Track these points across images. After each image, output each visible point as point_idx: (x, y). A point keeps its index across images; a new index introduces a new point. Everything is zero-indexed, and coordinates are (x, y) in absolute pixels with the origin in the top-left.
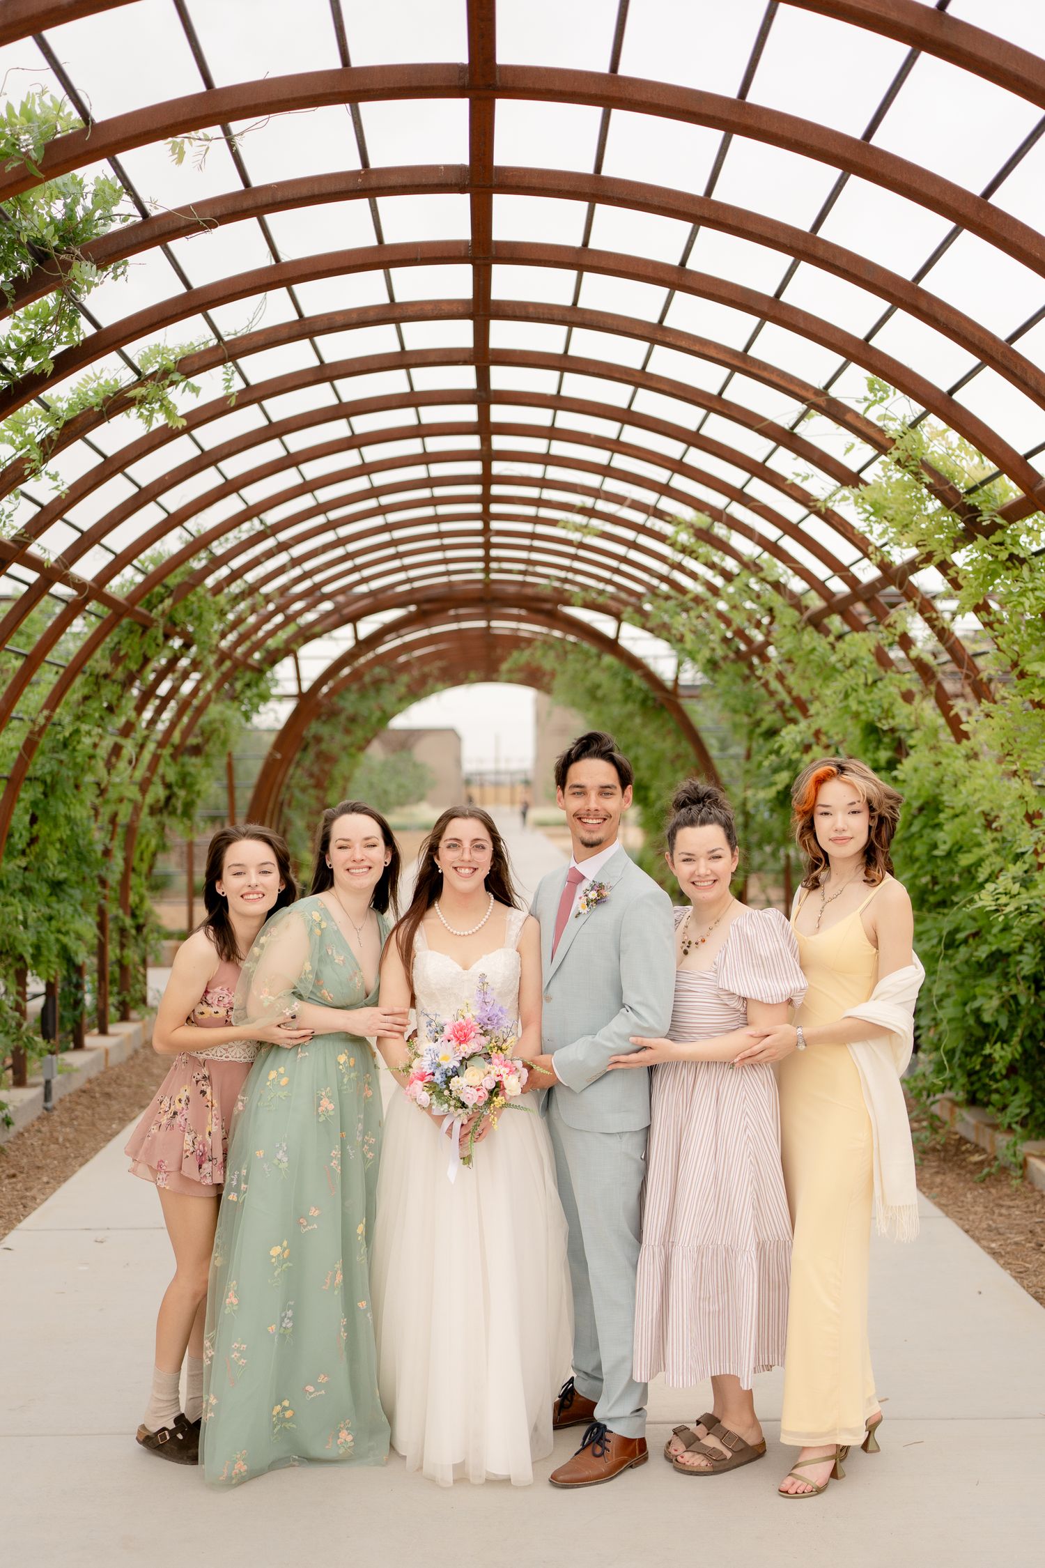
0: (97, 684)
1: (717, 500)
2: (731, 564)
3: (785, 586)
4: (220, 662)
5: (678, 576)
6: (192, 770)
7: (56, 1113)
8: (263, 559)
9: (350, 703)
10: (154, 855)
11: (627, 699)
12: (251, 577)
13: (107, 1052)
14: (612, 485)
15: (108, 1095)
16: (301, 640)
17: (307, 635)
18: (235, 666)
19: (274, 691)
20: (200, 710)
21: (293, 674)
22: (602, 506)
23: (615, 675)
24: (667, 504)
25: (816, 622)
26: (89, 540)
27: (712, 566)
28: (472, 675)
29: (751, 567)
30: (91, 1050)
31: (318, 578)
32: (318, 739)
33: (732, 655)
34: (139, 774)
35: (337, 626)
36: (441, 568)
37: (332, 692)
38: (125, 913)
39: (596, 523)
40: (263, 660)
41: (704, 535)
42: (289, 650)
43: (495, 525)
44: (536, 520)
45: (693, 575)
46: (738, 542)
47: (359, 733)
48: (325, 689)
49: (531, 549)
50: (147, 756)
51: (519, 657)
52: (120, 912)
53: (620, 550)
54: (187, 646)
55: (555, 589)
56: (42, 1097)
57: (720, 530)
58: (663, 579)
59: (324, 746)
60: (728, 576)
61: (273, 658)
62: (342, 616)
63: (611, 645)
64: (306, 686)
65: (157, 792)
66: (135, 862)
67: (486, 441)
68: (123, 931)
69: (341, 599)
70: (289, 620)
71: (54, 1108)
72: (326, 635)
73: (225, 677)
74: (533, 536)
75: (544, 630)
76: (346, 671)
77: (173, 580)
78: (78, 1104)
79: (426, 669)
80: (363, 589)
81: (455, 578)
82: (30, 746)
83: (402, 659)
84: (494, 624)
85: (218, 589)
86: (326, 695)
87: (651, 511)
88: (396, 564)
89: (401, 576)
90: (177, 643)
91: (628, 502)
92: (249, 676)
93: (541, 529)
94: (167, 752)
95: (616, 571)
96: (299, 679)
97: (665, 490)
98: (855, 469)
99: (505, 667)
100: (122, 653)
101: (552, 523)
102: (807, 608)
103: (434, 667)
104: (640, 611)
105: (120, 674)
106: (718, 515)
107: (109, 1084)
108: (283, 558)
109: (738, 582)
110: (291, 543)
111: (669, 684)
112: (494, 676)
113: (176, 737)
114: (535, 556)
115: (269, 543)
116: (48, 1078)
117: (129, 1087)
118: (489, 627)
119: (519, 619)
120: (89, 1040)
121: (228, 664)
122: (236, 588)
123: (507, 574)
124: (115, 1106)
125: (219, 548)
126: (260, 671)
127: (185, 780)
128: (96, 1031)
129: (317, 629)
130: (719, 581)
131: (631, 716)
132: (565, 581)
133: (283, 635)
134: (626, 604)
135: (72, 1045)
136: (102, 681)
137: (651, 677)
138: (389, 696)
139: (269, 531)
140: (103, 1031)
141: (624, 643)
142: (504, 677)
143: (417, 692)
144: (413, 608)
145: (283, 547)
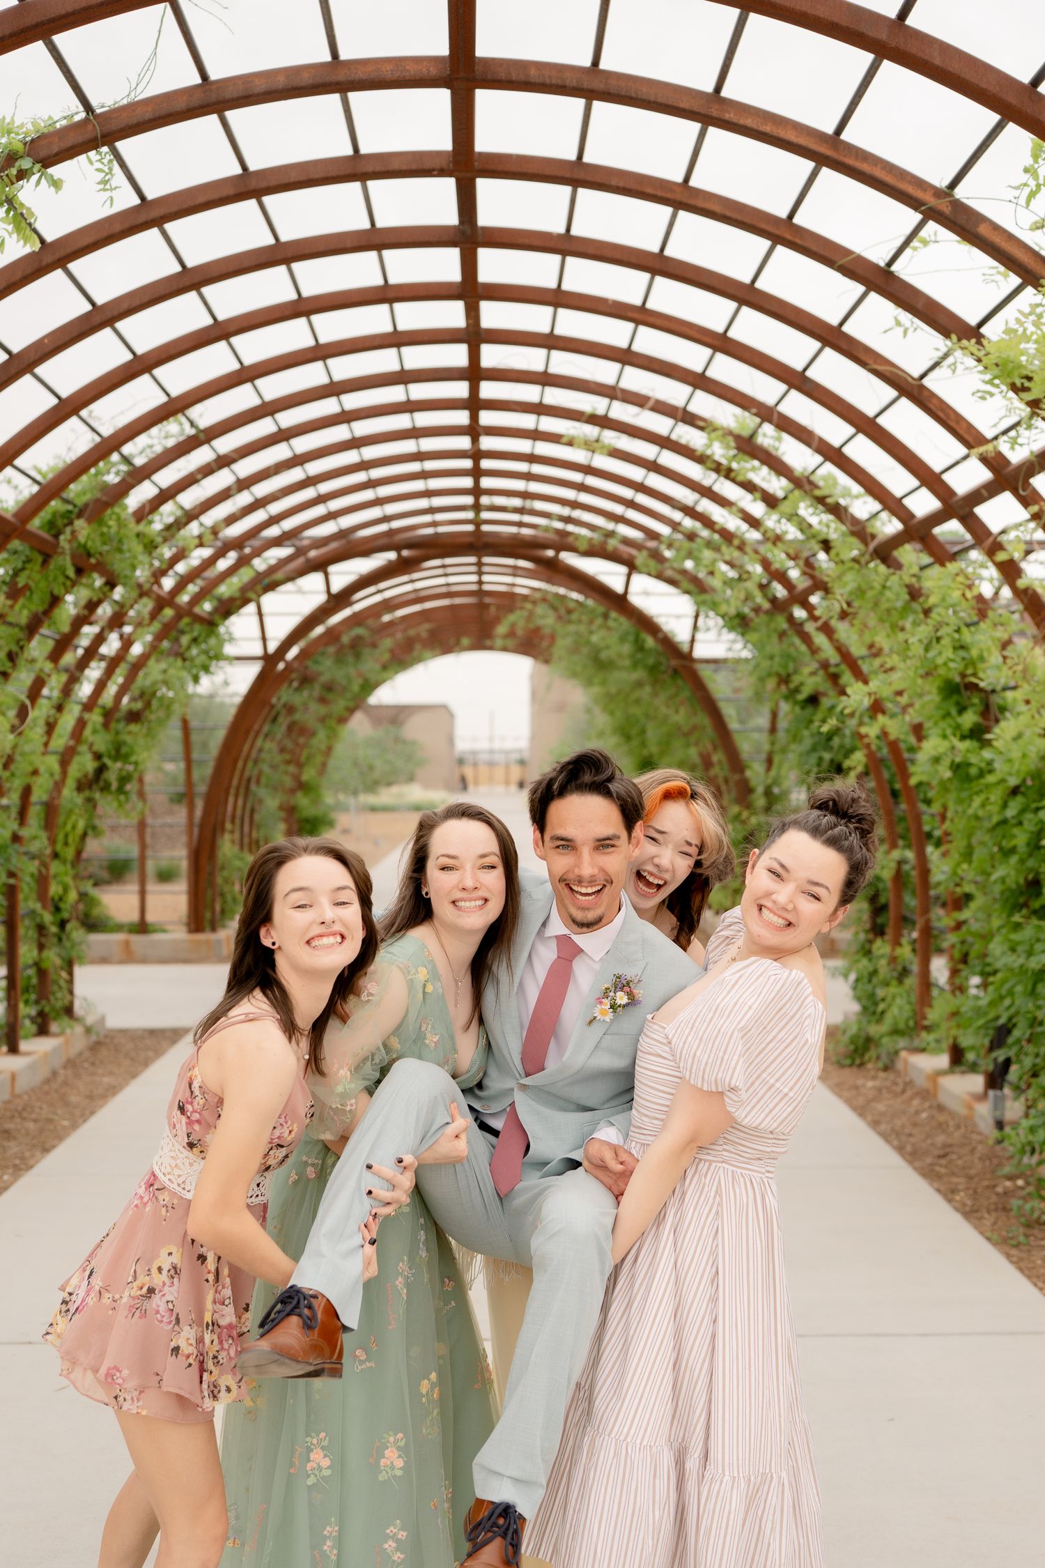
3: (845, 509)
8: (198, 476)
12: (188, 499)
13: (13, 1078)
15: (7, 1134)
22: (618, 411)
25: (884, 555)
39: (609, 435)
41: (747, 446)
52: (38, 906)
60: (771, 501)
68: (40, 929)
91: (651, 404)
102: (873, 536)
106: (766, 413)
107: (13, 1117)
110: (234, 456)
115: (206, 455)
117: (36, 1121)
140: (12, 1049)
145: (224, 462)
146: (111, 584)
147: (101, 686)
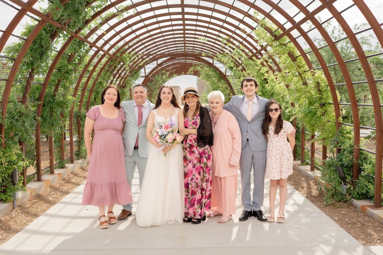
1: (230, 34)
2: (234, 47)
3: (244, 51)
4: (130, 68)
5: (224, 50)
11: (216, 76)
12: (137, 50)
14: (210, 31)
17: (147, 63)
18: (133, 69)
19: (140, 75)
20: (126, 78)
21: (144, 72)
22: (208, 35)
23: (213, 72)
24: (221, 34)
25: (251, 58)
26: (106, 42)
27: (230, 47)
28: (183, 73)
29: (238, 47)
31: (150, 51)
33: (235, 66)
35: (154, 61)
36: (175, 48)
39: (207, 39)
40: (138, 68)
41: (228, 41)
42: (143, 66)
43: (186, 39)
44: (195, 38)
46: (235, 42)
49: (194, 44)
51: (192, 68)
53: (212, 44)
54: (124, 64)
55: (199, 52)
57: (231, 40)
58: (221, 50)
59: (150, 88)
61: (140, 68)
62: (155, 59)
63: (211, 65)
64: (147, 74)
67: (184, 22)
69: (154, 55)
70: (143, 60)
72: (151, 63)
73: (131, 72)
74: (194, 41)
75: (198, 62)
76: (155, 71)
77: (121, 51)
79: (173, 71)
80: (159, 53)
81: (178, 50)
82: (94, 84)
83: (167, 69)
84: (187, 61)
85: (130, 53)
86: (151, 76)
87: (217, 36)
88: (166, 47)
89: (167, 50)
90: (122, 63)
91: (213, 34)
92: (135, 71)
93: (196, 40)
95: (212, 49)
96: (145, 73)
97: (220, 32)
98: (255, 27)
99: (189, 70)
101: (197, 38)
102: (249, 55)
104: (217, 57)
105: (111, 70)
106: (230, 36)
108: (143, 46)
109: (235, 50)
110: (145, 43)
111: (224, 73)
112: (187, 73)
114: (195, 46)
115: (140, 43)
118: (186, 62)
119: (192, 60)
121: (131, 69)
122: (134, 52)
123: (189, 50)
125: (130, 44)
126: (137, 71)
129: (149, 61)
130: (232, 50)
132: (201, 51)
133: (142, 63)
134: (214, 56)
136: (107, 71)
137: (220, 72)
138: (165, 77)
141: (214, 64)
142: (189, 73)
143: (171, 76)
144: (169, 57)
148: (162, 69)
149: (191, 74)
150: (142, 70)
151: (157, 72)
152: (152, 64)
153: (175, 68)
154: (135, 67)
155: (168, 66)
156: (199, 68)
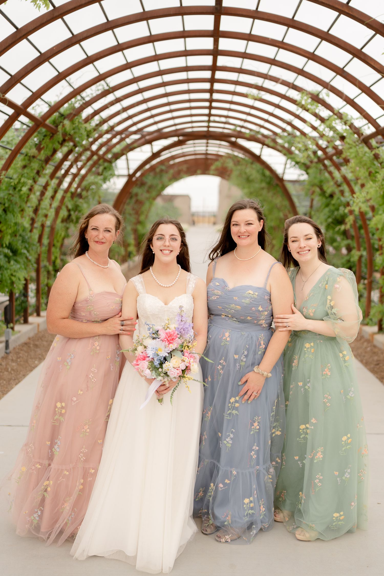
0: (29, 160)
2: (326, 113)
3: (352, 124)
4: (92, 156)
5: (297, 122)
6: (80, 204)
7: (11, 355)
8: (109, 106)
9: (149, 180)
10: (63, 239)
11: (262, 181)
12: (104, 114)
13: (38, 325)
15: (36, 346)
16: (128, 150)
17: (130, 148)
18: (100, 159)
19: (116, 173)
20: (83, 178)
21: (126, 166)
22: (267, 84)
23: (258, 171)
25: (366, 141)
26: (15, 80)
27: (315, 115)
28: (199, 171)
29: (337, 114)
30: (31, 324)
31: (135, 120)
32: (136, 195)
33: (316, 160)
34: (56, 204)
35: (143, 145)
36: (189, 119)
37: (142, 175)
38: (50, 264)
39: (262, 94)
40: (112, 158)
41: (315, 98)
42: (123, 153)
43: (215, 96)
44: (233, 93)
45: (304, 121)
47: (154, 193)
48: (138, 174)
49: (229, 109)
50: (59, 195)
51: (218, 164)
52: (47, 264)
53: (270, 109)
55: (237, 131)
56: (4, 348)
57: (325, 94)
58: (289, 124)
59: (139, 198)
60: (323, 120)
61: (117, 156)
62: (145, 140)
63: (257, 158)
64: (131, 172)
65: (64, 213)
66: (55, 242)
67: (216, 43)
68: (48, 272)
70: (122, 140)
71: (10, 352)
73: (95, 163)
76: (147, 167)
77: (64, 110)
78: (22, 350)
79: (180, 168)
83: (172, 162)
85: (88, 119)
86: (139, 176)
87: (291, 85)
88: (169, 115)
89: (171, 122)
91: (280, 81)
92: (106, 164)
93: (236, 99)
94: (69, 195)
95: (267, 121)
96: (128, 169)
97: (301, 72)
99: (213, 167)
100: (42, 146)
101: (241, 94)
102: (363, 133)
103: (184, 167)
104: (274, 141)
105: (41, 156)
106: (326, 85)
107: (38, 340)
110: (122, 98)
111: (281, 176)
112: (207, 172)
113: (73, 190)
114: (230, 114)
115: (112, 97)
116: (7, 339)
117: (47, 341)
119: (220, 146)
120: (31, 319)
121: (95, 158)
122: (97, 119)
123: (216, 128)
124: (39, 351)
125: (86, 95)
126: (110, 162)
127: (77, 208)
128: (35, 314)
129: (135, 145)
130: (318, 123)
131: (263, 189)
132: (242, 127)
133: (120, 147)
134: (268, 137)
135: (22, 321)
136: (31, 158)
137: (273, 172)
138: (165, 178)
139: (111, 90)
140: (38, 315)
141: (263, 157)
142: (211, 172)
143: (176, 177)
144: (175, 139)
145: (118, 100)
146: (75, 146)
147: (70, 184)
148: (162, 162)
149: (214, 175)
150: (121, 164)
151: (153, 168)
152: (141, 151)
153: (185, 162)
154: (106, 153)
155: (173, 158)
156: (230, 164)
